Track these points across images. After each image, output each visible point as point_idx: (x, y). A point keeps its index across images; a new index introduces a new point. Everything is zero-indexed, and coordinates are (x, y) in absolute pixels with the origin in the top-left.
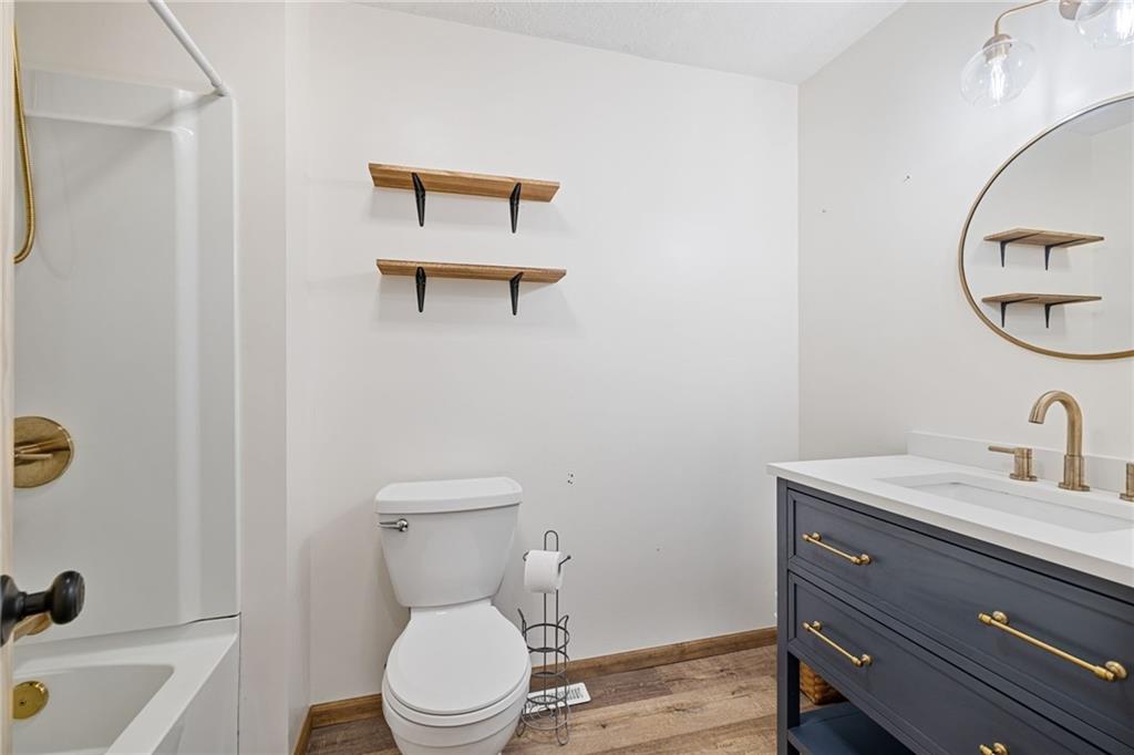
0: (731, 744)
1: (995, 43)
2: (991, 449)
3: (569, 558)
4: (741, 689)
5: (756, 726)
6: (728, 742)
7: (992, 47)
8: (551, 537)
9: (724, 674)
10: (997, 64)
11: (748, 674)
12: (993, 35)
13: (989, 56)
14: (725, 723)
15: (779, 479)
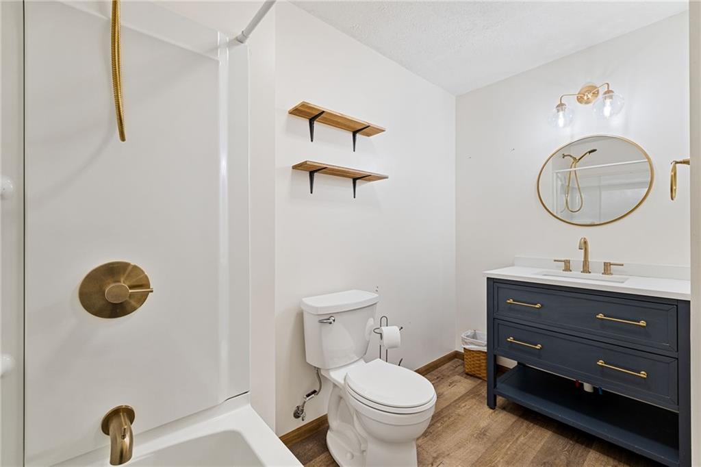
0: (465, 406)
1: (561, 106)
2: (555, 261)
3: (402, 328)
4: (451, 383)
5: (468, 395)
6: (463, 405)
7: (560, 108)
8: (384, 319)
9: (440, 379)
10: (561, 113)
11: (449, 376)
12: (559, 103)
13: (558, 111)
14: (457, 398)
15: (488, 278)
